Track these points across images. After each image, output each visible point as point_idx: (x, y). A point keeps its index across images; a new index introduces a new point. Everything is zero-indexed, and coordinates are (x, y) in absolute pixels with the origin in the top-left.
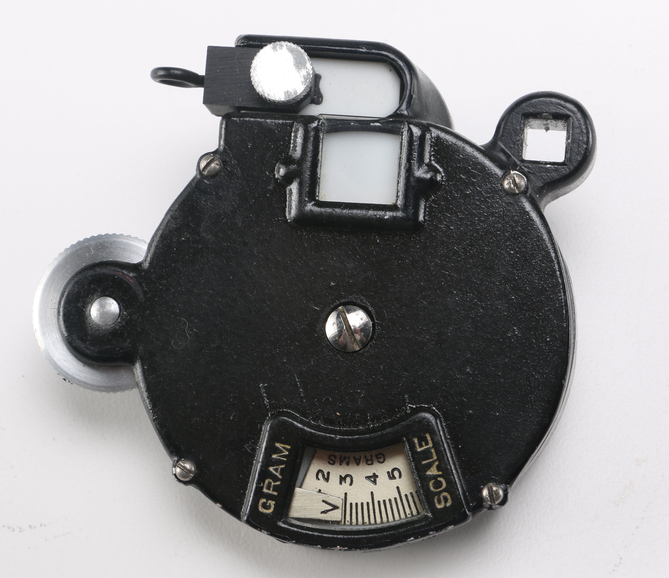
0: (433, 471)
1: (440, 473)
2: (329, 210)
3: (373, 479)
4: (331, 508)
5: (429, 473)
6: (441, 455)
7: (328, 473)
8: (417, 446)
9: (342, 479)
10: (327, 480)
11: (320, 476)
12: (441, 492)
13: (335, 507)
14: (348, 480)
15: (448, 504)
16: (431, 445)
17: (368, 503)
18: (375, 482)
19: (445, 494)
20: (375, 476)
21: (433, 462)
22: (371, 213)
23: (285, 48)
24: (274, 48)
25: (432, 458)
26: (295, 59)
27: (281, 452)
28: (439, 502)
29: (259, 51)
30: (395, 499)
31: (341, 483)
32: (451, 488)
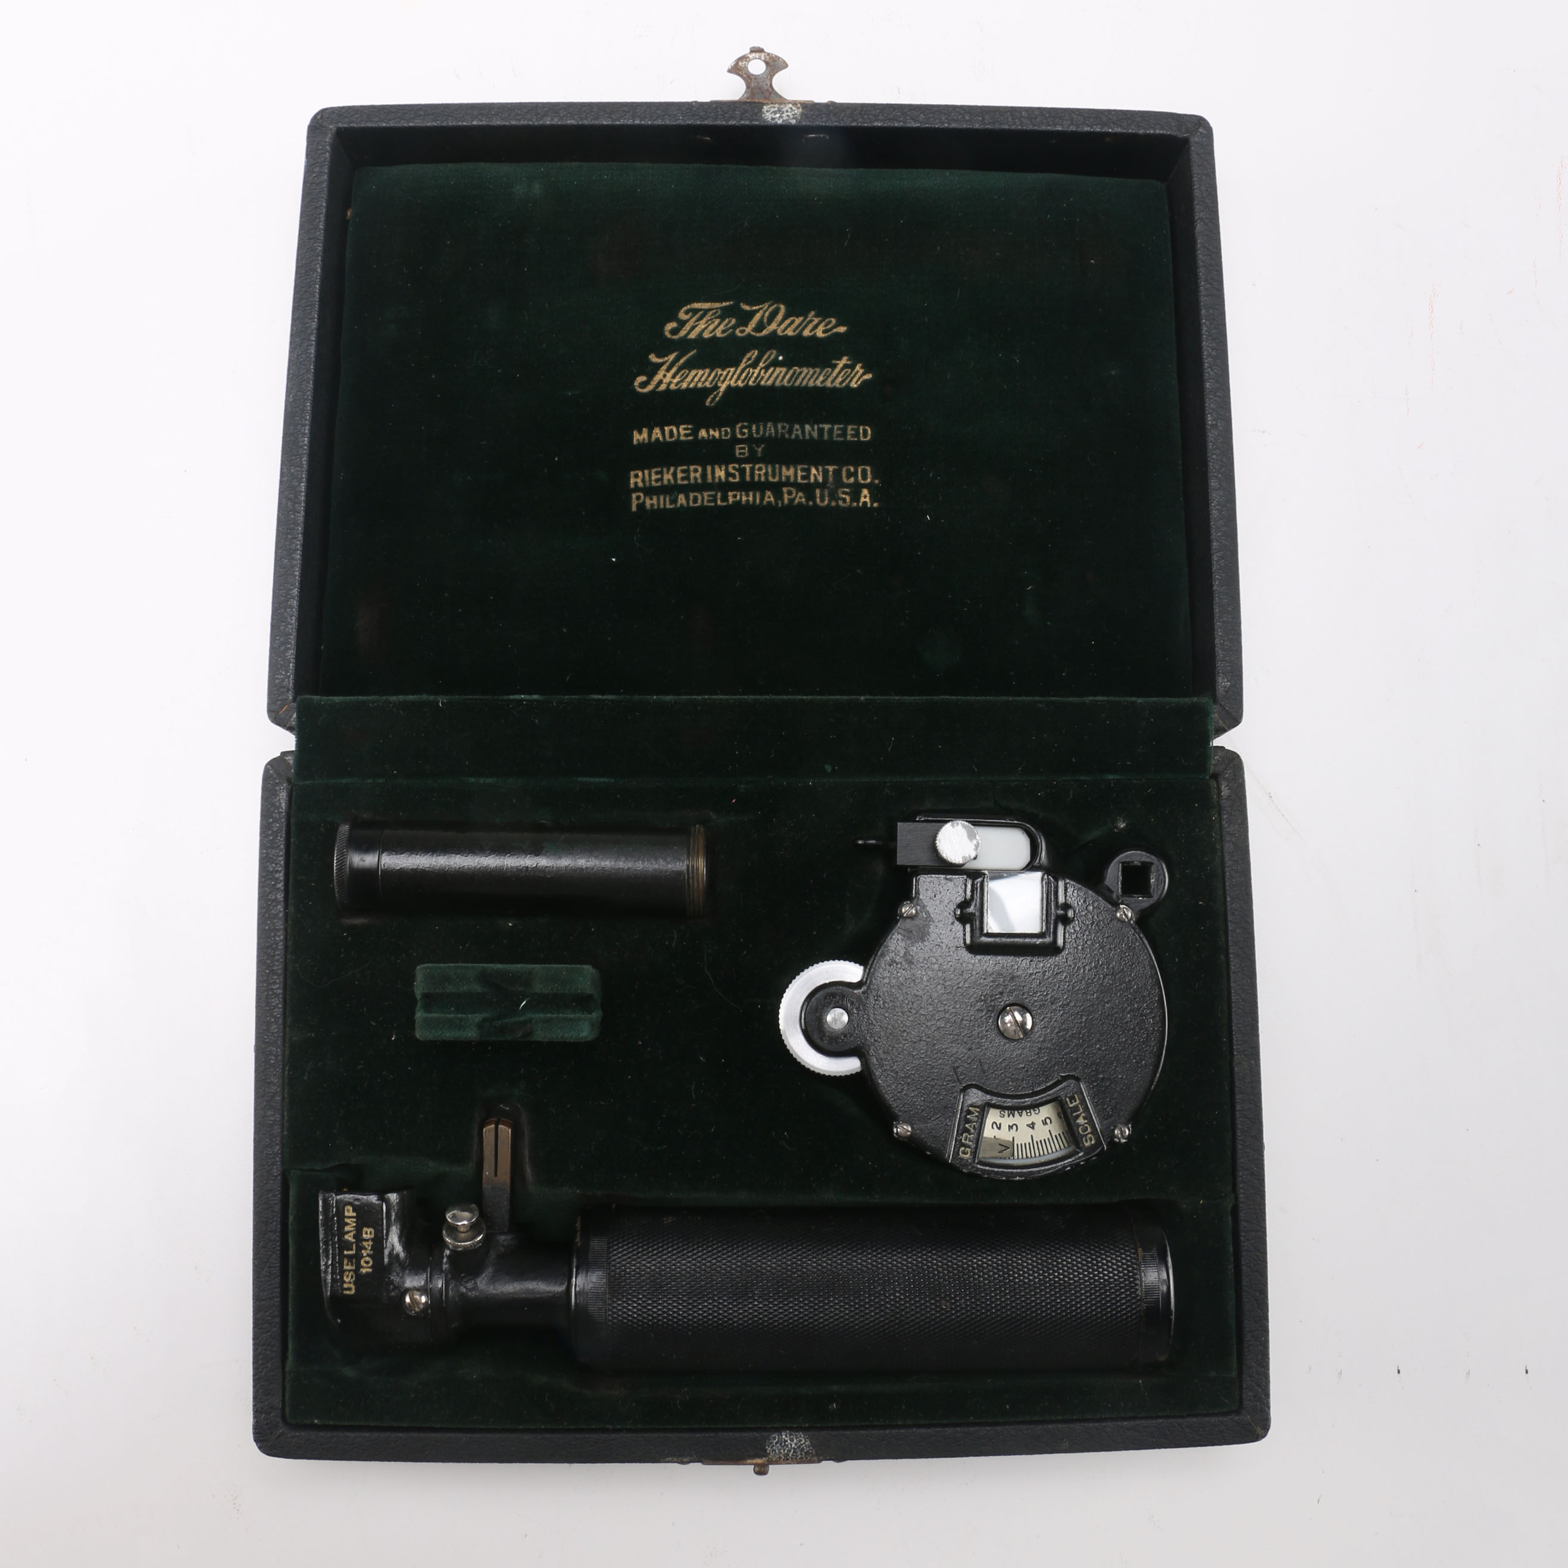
0: (1081, 1121)
1: (1086, 1121)
2: (997, 940)
3: (1032, 1126)
4: (1004, 1148)
5: (1078, 1121)
6: (1086, 1109)
7: (1000, 1124)
8: (1069, 1103)
9: (1010, 1127)
10: (999, 1128)
11: (995, 1126)
12: (1086, 1135)
13: (1008, 1148)
14: (1014, 1127)
15: (1093, 1143)
16: (1078, 1102)
17: (1029, 1144)
18: (1033, 1128)
19: (1090, 1135)
20: (1033, 1124)
21: (1081, 1114)
22: (1027, 940)
23: (960, 826)
24: (953, 825)
25: (1079, 1110)
26: (968, 833)
27: (974, 1113)
28: (1086, 1141)
29: (943, 826)
30: (1048, 1139)
31: (1009, 1130)
32: (1094, 1131)
